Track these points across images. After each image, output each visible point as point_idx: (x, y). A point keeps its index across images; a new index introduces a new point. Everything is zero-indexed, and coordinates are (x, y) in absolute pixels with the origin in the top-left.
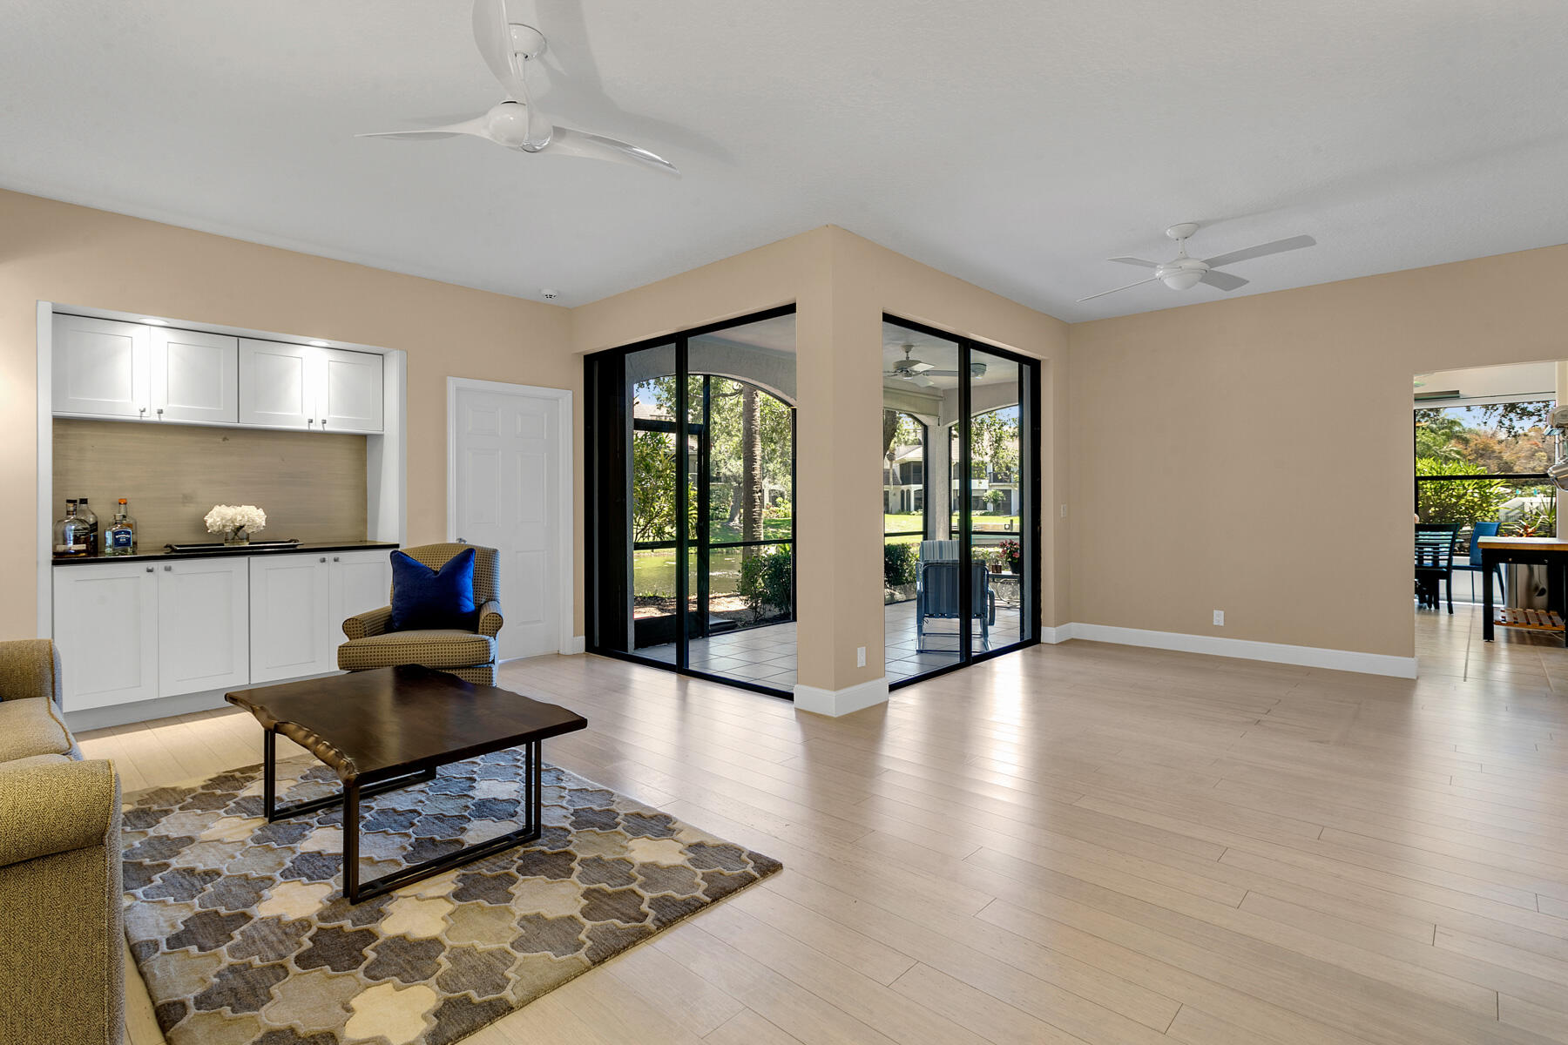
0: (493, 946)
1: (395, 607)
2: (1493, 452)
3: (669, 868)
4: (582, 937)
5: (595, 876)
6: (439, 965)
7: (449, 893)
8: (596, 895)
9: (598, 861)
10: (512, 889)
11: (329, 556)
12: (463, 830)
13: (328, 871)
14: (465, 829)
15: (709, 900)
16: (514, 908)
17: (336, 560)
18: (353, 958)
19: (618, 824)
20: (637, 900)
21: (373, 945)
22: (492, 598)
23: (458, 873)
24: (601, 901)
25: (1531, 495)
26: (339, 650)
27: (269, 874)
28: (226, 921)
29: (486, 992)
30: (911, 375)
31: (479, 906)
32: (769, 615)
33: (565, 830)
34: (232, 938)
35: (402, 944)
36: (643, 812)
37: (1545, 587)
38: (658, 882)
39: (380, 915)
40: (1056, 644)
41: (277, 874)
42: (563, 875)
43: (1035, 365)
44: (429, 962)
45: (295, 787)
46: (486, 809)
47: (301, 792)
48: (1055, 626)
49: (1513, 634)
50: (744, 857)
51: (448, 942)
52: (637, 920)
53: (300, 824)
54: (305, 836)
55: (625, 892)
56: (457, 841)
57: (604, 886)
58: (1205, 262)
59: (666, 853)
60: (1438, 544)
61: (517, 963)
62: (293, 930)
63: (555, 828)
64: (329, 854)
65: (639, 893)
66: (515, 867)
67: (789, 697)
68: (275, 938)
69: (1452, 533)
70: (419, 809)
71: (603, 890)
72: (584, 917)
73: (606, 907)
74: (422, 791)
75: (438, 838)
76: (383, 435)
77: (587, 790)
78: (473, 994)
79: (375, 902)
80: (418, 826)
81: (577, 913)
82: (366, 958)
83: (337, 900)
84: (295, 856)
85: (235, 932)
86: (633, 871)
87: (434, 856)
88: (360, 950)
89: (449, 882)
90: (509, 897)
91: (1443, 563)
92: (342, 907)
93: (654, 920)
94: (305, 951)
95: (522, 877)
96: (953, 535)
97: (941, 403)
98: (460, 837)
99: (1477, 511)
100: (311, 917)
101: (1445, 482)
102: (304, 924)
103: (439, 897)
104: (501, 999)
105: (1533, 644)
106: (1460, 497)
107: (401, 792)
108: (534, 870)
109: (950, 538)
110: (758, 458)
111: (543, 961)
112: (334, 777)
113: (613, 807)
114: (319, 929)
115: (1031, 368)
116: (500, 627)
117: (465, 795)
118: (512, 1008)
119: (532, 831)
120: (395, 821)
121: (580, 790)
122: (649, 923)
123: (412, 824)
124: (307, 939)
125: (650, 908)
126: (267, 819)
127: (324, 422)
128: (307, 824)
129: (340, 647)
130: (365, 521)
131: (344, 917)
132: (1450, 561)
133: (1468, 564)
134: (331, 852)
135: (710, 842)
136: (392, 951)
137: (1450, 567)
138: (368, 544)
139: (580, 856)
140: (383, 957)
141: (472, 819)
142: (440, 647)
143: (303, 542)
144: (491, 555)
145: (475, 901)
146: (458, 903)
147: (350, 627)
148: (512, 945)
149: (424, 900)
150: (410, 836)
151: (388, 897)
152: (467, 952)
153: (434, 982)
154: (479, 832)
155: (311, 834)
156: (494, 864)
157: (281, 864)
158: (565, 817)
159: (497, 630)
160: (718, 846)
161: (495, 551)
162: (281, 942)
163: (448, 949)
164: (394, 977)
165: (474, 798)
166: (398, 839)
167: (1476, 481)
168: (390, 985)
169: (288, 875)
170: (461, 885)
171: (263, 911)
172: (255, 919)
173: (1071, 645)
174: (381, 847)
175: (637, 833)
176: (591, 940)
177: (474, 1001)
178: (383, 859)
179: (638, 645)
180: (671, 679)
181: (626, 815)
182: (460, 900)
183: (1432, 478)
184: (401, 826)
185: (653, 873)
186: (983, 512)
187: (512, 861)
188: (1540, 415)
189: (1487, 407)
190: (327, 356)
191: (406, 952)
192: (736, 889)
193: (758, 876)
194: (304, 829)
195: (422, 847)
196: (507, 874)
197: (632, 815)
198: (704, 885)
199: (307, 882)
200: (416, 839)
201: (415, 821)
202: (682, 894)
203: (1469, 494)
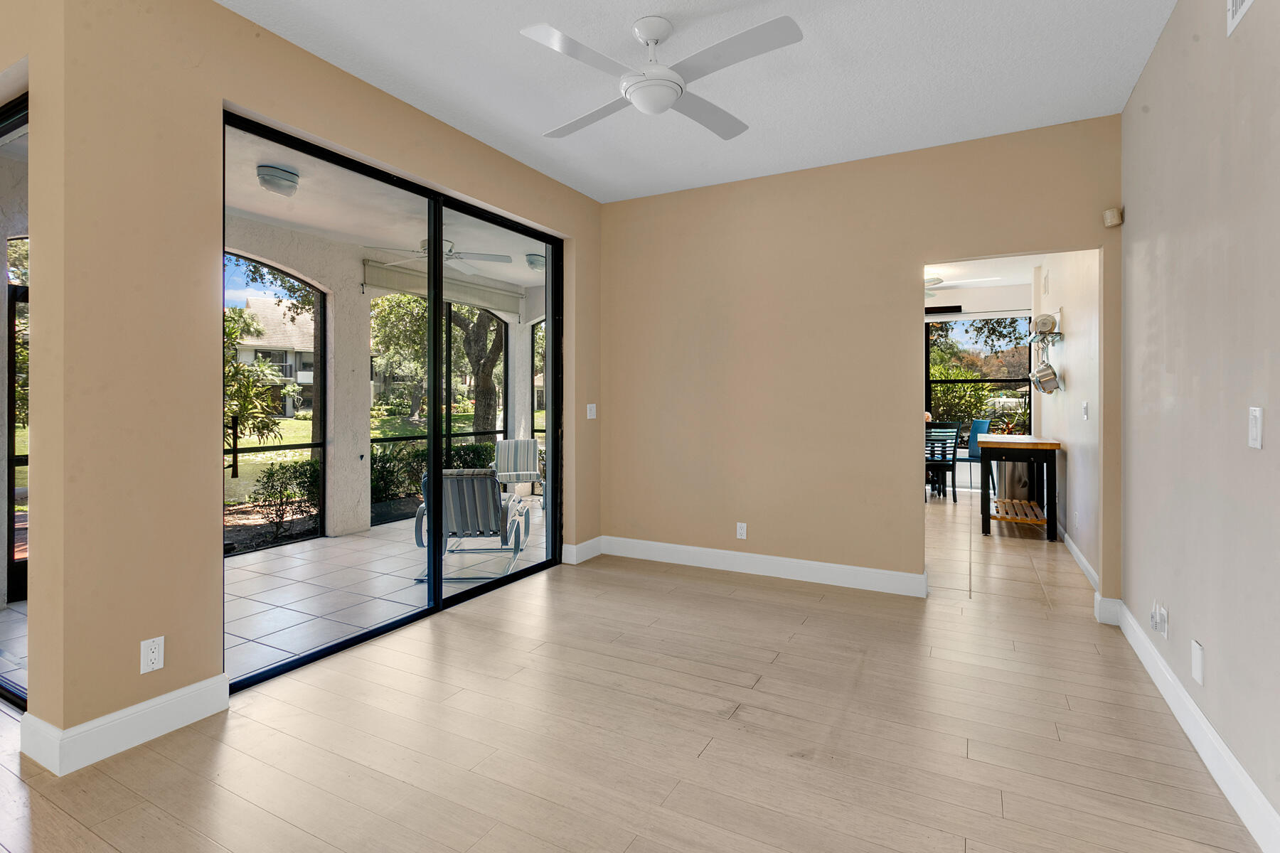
2: (977, 366)
25: (999, 396)
37: (1027, 480)
40: (577, 565)
43: (557, 244)
48: (571, 546)
49: (1003, 527)
60: (945, 440)
69: (956, 430)
91: (949, 457)
96: (536, 434)
97: (522, 300)
99: (973, 410)
101: (951, 386)
105: (1021, 537)
106: (961, 398)
109: (533, 437)
115: (552, 248)
132: (954, 454)
133: (967, 456)
137: (955, 460)
167: (973, 384)
173: (597, 563)
183: (942, 382)
188: (1010, 337)
203: (968, 395)
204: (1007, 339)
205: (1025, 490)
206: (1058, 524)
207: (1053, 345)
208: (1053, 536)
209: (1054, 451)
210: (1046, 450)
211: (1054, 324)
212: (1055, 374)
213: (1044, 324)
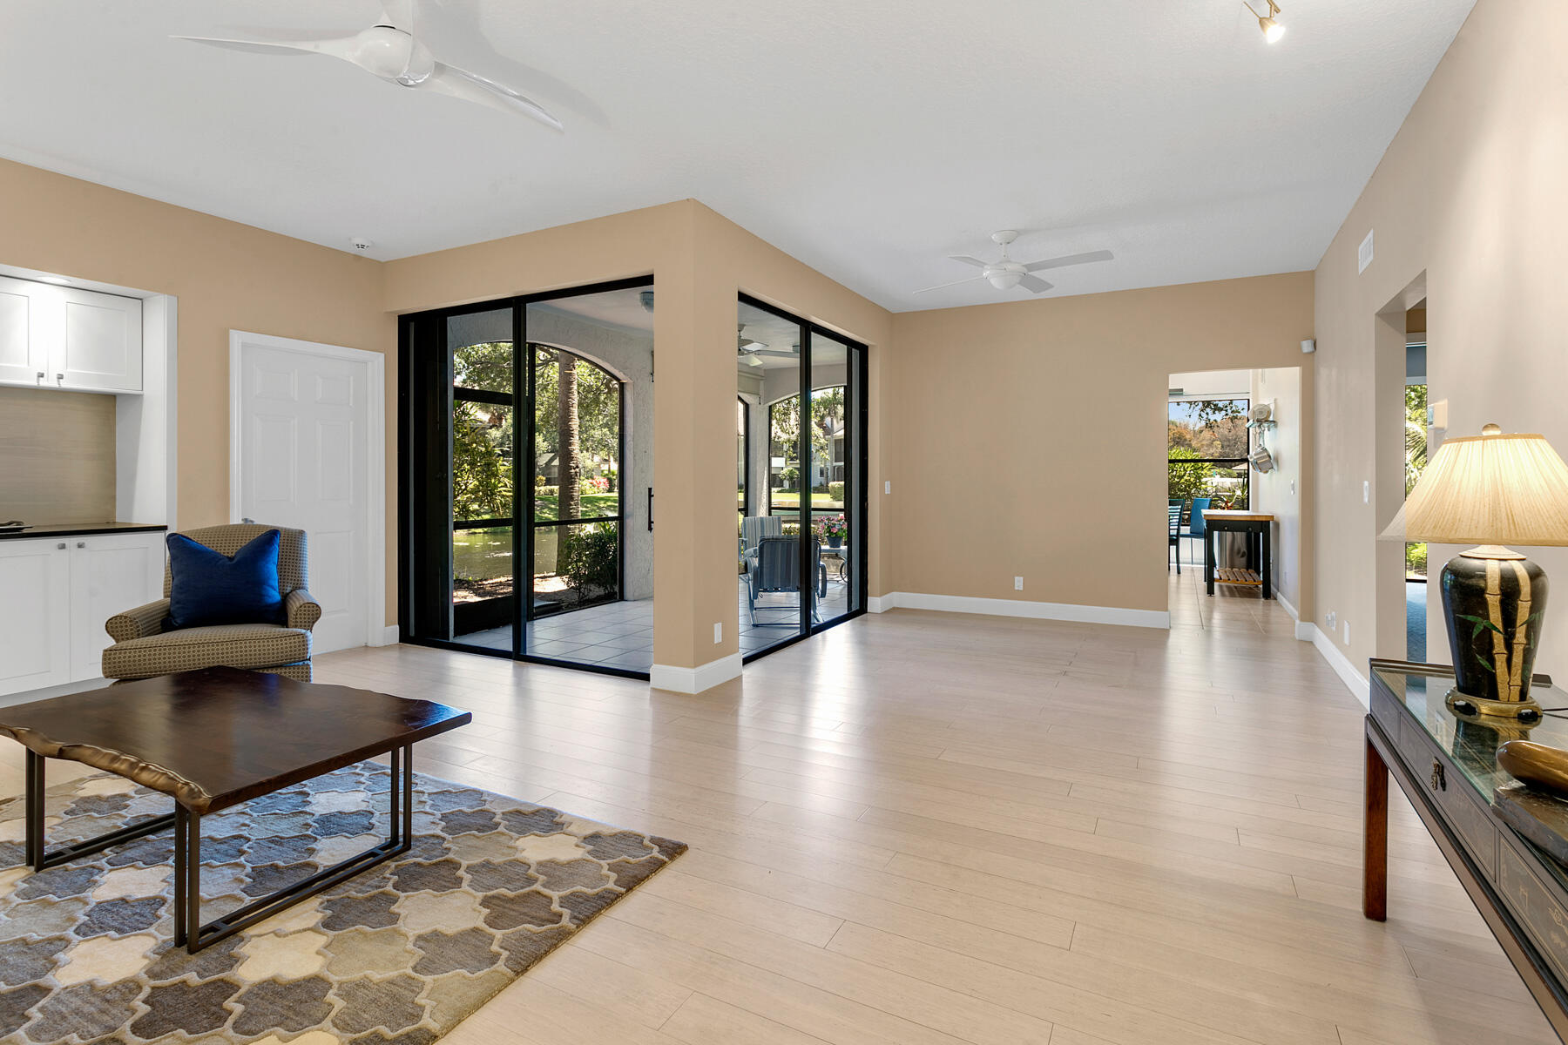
0: (391, 973)
1: (175, 601)
2: (1186, 440)
3: (570, 864)
4: (495, 948)
5: (491, 882)
6: (330, 1004)
7: (317, 923)
8: (495, 901)
9: (487, 865)
10: (394, 908)
11: (71, 542)
12: (312, 851)
13: (142, 919)
14: (314, 850)
15: (623, 890)
16: (404, 929)
17: (80, 546)
18: (213, 1014)
19: (498, 825)
20: (544, 901)
21: (235, 996)
22: (299, 586)
23: (320, 900)
24: (505, 908)
26: (104, 655)
27: (58, 934)
28: (12, 999)
29: (399, 1025)
30: (743, 354)
31: (360, 933)
32: (592, 595)
33: (438, 837)
34: (28, 1019)
35: (272, 990)
36: (522, 809)
37: (1245, 550)
38: (562, 880)
39: (233, 961)
40: (882, 613)
41: (70, 933)
42: (451, 885)
43: (863, 350)
44: (316, 1003)
45: (59, 825)
46: (332, 824)
47: (70, 830)
48: (881, 596)
49: (1225, 589)
50: (646, 842)
51: (333, 978)
52: (552, 922)
53: (83, 869)
54: (95, 882)
55: (528, 894)
56: (308, 865)
57: (503, 891)
58: (1026, 266)
59: (561, 849)
61: (427, 988)
62: (117, 996)
63: (425, 837)
64: (137, 900)
65: (544, 893)
66: (391, 883)
67: (645, 677)
68: (92, 1009)
69: (1180, 507)
70: (245, 833)
71: (503, 895)
72: (491, 927)
73: (511, 913)
74: (243, 813)
75: (281, 864)
76: (142, 395)
77: (450, 792)
78: (384, 1030)
79: (223, 947)
80: (250, 853)
81: (481, 924)
82: (230, 1013)
83: (169, 952)
84: (88, 908)
85: (31, 1010)
86: (531, 872)
87: (284, 885)
88: (220, 1005)
89: (313, 912)
90: (394, 918)
91: (1174, 532)
92: (177, 959)
93: (570, 919)
94: (143, 1017)
95: (402, 895)
96: (772, 511)
97: (762, 382)
98: (310, 859)
100: (137, 975)
102: (129, 987)
103: (305, 930)
104: (419, 1029)
105: (1240, 597)
106: (1181, 477)
107: (213, 816)
108: (414, 884)
109: (770, 514)
110: (576, 432)
111: (456, 980)
112: (113, 808)
113: (487, 807)
114: (153, 988)
115: (859, 352)
116: (318, 618)
117: (301, 812)
118: (436, 1037)
119: (400, 842)
120: (218, 851)
121: (442, 793)
122: (566, 921)
123: (242, 853)
124: (140, 1003)
125: (561, 907)
126: (32, 868)
127: (60, 377)
128: (93, 867)
129: (106, 651)
130: (112, 499)
131: (184, 970)
132: (1178, 530)
133: (1188, 532)
134: (139, 896)
135: (606, 831)
136: (262, 999)
137: (1178, 535)
138: (118, 527)
139: (465, 863)
140: (253, 1008)
141: (319, 837)
142: (243, 645)
143: (29, 524)
144: (296, 538)
145: (353, 928)
146: (332, 933)
147: (115, 626)
148: (414, 969)
149: (286, 935)
150: (244, 867)
151: (237, 939)
152: (362, 985)
153: (330, 1024)
154: (332, 852)
155: (104, 879)
156: (363, 884)
157: (72, 919)
158: (433, 823)
159: (314, 623)
160: (615, 835)
161: (302, 533)
162: (103, 1012)
163: (336, 985)
164: (276, 1028)
165: (313, 815)
166: (228, 872)
167: (1193, 464)
168: (273, 1038)
169: (85, 931)
170: (329, 913)
171: (62, 979)
172: (56, 990)
173: (893, 612)
174: (207, 883)
175: (522, 832)
176: (506, 949)
177: (387, 1037)
178: (216, 896)
179: (458, 633)
180: (507, 666)
181: (503, 814)
182: (334, 929)
184: (227, 855)
185: (551, 868)
186: (780, 489)
187: (385, 878)
188: (1226, 411)
189: (1190, 403)
190: (64, 296)
191: (283, 997)
192: (648, 876)
193: (664, 858)
194: (92, 874)
195: (264, 876)
196: (383, 893)
197: (511, 813)
198: (614, 876)
199: (117, 936)
200: (252, 868)
201: (245, 847)
202: (592, 888)
203: (1187, 474)
204: (1223, 413)
205: (1244, 560)
206: (1272, 586)
207: (1269, 430)
208: (1267, 594)
209: (1269, 522)
210: (1262, 521)
211: (1269, 413)
212: (1270, 457)
213: (1261, 413)
